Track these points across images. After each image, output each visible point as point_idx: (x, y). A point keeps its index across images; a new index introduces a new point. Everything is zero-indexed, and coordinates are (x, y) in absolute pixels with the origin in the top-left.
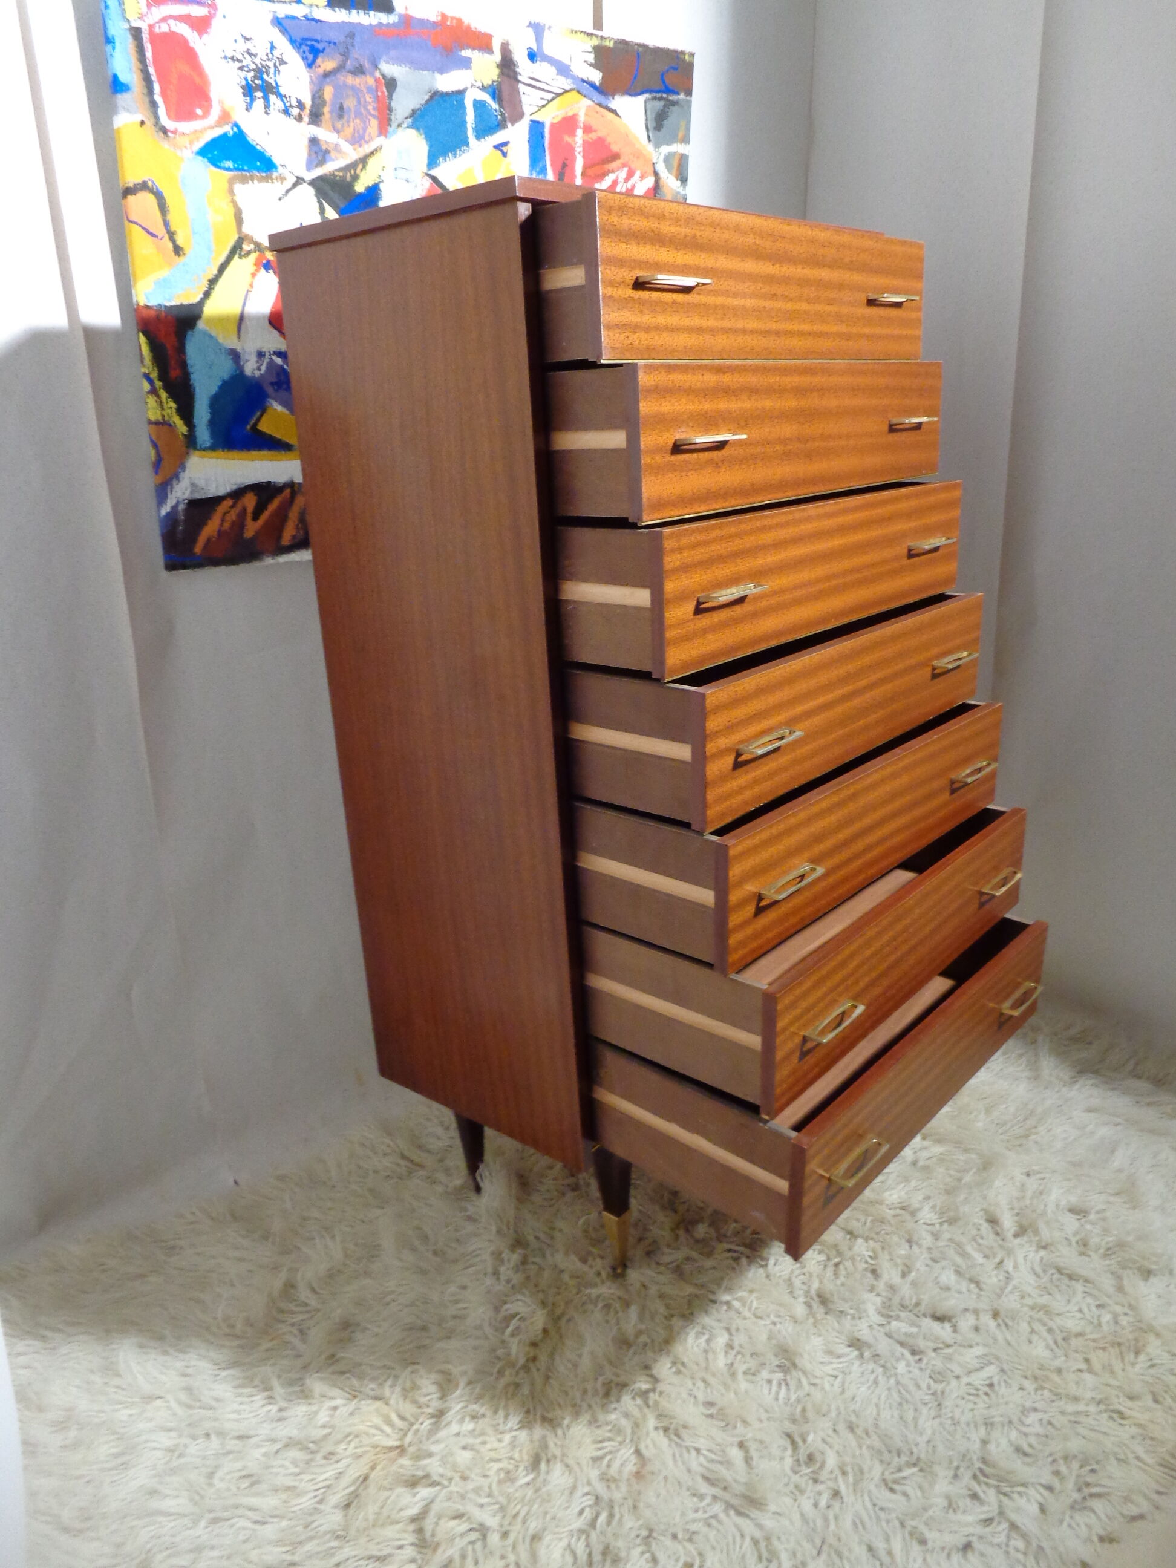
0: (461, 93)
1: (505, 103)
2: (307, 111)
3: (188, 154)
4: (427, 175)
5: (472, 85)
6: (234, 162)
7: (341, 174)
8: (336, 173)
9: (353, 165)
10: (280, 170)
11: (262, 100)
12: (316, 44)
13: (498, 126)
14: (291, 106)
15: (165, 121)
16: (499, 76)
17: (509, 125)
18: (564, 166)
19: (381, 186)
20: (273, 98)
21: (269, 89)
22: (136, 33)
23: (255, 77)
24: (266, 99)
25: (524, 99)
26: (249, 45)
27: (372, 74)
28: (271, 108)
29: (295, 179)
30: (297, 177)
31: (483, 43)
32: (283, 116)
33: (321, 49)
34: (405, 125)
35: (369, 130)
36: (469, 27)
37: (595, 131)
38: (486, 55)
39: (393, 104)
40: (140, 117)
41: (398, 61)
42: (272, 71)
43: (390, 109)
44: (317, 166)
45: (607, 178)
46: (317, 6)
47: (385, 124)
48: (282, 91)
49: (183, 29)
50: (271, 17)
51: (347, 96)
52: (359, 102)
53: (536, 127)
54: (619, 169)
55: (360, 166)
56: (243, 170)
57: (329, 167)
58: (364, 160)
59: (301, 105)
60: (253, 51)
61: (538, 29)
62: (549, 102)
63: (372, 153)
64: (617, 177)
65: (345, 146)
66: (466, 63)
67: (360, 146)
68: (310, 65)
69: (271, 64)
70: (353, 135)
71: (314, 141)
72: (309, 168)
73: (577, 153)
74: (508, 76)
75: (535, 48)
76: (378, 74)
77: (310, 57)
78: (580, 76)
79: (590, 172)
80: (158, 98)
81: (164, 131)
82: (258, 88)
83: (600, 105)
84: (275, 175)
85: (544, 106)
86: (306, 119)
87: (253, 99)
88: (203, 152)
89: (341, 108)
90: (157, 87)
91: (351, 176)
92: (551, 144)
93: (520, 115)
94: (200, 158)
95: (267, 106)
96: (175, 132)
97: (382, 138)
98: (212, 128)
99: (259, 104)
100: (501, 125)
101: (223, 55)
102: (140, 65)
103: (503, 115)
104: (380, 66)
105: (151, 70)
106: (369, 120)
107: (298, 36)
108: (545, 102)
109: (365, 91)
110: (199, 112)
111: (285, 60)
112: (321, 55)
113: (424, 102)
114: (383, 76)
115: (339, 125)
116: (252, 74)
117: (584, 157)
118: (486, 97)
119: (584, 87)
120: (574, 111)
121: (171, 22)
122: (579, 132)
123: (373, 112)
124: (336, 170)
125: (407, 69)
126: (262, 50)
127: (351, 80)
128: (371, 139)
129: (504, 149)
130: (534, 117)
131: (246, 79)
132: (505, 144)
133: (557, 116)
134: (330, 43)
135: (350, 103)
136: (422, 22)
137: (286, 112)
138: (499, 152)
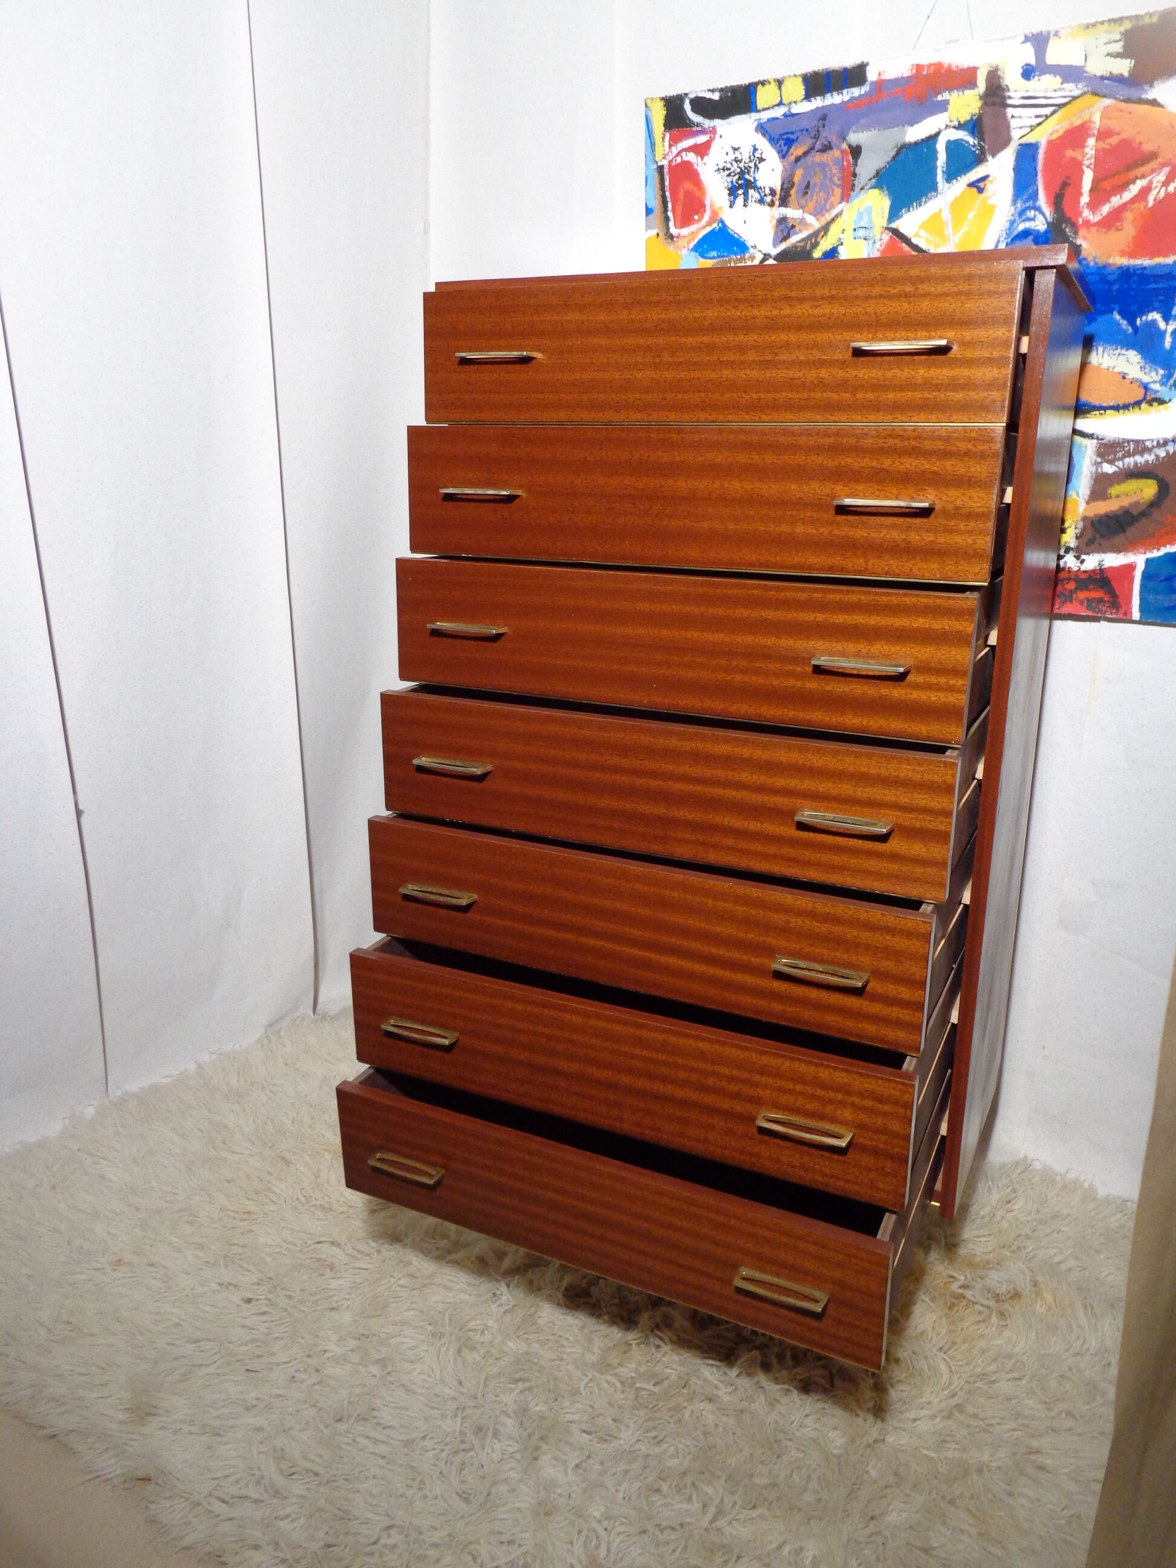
0: (933, 138)
1: (987, 136)
2: (778, 196)
3: (685, 251)
4: (887, 228)
5: (947, 126)
6: (718, 251)
7: (802, 244)
8: (798, 244)
9: (816, 234)
10: (752, 250)
11: (742, 196)
12: (791, 136)
13: (974, 162)
14: (765, 195)
15: (673, 230)
16: (981, 108)
17: (990, 158)
18: (1065, 185)
19: (840, 249)
20: (751, 192)
21: (750, 185)
22: (661, 169)
23: (739, 179)
24: (746, 194)
25: (1014, 123)
26: (737, 154)
27: (838, 148)
28: (749, 201)
29: (762, 256)
30: (765, 254)
31: (964, 79)
32: (758, 205)
33: (795, 138)
34: (868, 186)
35: (832, 199)
36: (949, 68)
37: (1118, 134)
38: (968, 92)
39: (857, 170)
40: (655, 232)
41: (867, 127)
42: (752, 170)
43: (855, 175)
44: (781, 242)
45: (1131, 186)
46: (795, 102)
47: (848, 189)
48: (759, 184)
49: (691, 157)
50: (756, 124)
51: (815, 174)
52: (825, 177)
53: (1027, 152)
54: (1153, 171)
55: (822, 234)
56: (724, 256)
57: (794, 239)
58: (825, 229)
59: (773, 192)
60: (740, 158)
61: (1039, 41)
62: (1047, 117)
63: (833, 220)
64: (1151, 182)
65: (810, 219)
66: (943, 106)
67: (822, 216)
68: (783, 156)
69: (752, 165)
70: (815, 208)
71: (782, 220)
72: (775, 245)
73: (1084, 168)
74: (993, 104)
75: (1033, 62)
76: (845, 146)
77: (785, 149)
78: (1099, 74)
79: (1106, 185)
80: (670, 214)
81: (671, 237)
82: (740, 187)
83: (1128, 101)
84: (747, 255)
85: (1039, 124)
86: (777, 203)
87: (736, 197)
88: (695, 249)
89: (808, 186)
90: (670, 205)
91: (811, 243)
92: (1045, 165)
93: (1006, 142)
94: (694, 253)
95: (746, 200)
96: (678, 237)
97: (844, 204)
98: (704, 227)
99: (740, 200)
100: (980, 159)
101: (716, 168)
102: (661, 193)
103: (982, 149)
104: (847, 138)
105: (668, 194)
106: (833, 190)
107: (775, 134)
108: (1040, 120)
109: (831, 164)
110: (696, 217)
111: (764, 157)
112: (795, 144)
113: (889, 159)
114: (850, 146)
115: (803, 202)
116: (737, 176)
117: (1094, 171)
118: (962, 135)
119: (1101, 85)
120: (1086, 117)
121: (684, 154)
122: (1091, 142)
123: (838, 182)
124: (798, 242)
125: (876, 131)
126: (745, 154)
127: (818, 158)
128: (833, 207)
129: (981, 185)
130: (1024, 141)
131: (732, 182)
132: (984, 179)
133: (1057, 131)
134: (802, 130)
135: (816, 180)
136: (896, 81)
137: (761, 201)
138: (974, 190)
